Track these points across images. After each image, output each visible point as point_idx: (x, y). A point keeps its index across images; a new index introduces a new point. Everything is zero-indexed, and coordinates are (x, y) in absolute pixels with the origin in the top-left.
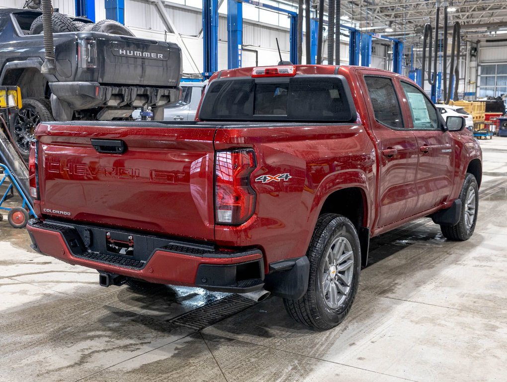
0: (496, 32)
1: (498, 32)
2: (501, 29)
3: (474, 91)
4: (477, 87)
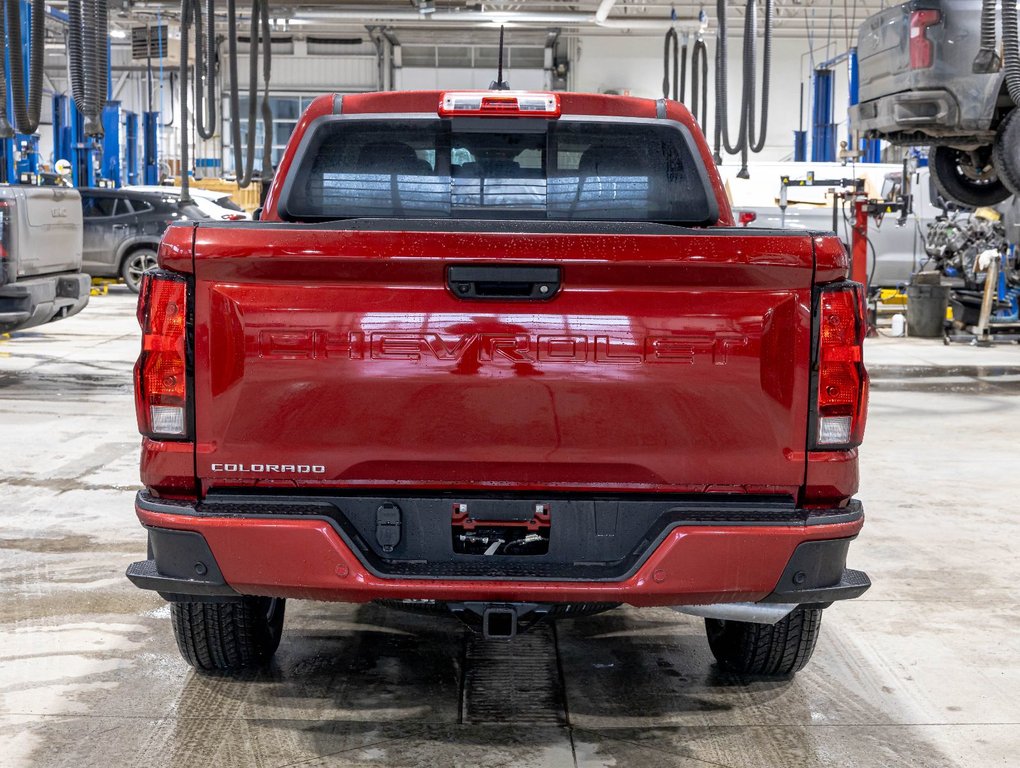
0: (287, 22)
1: (292, 22)
2: (298, 14)
3: (217, 157)
4: (223, 146)
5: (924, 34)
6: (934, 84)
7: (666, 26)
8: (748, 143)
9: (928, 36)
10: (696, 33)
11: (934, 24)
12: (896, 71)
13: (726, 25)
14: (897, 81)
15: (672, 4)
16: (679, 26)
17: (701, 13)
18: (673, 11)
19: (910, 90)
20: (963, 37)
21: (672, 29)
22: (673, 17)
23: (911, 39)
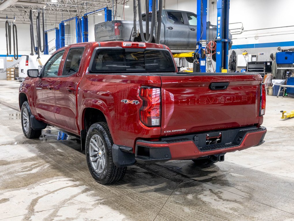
5: (118, 28)
6: (121, 39)
7: (6, 20)
8: (40, 50)
9: (119, 28)
10: (13, 22)
11: (120, 26)
12: (110, 36)
13: (33, 21)
14: (110, 38)
15: (6, 15)
16: (9, 20)
17: (14, 17)
18: (7, 17)
19: (115, 40)
20: (126, 29)
21: (7, 21)
22: (7, 18)
23: (115, 29)
